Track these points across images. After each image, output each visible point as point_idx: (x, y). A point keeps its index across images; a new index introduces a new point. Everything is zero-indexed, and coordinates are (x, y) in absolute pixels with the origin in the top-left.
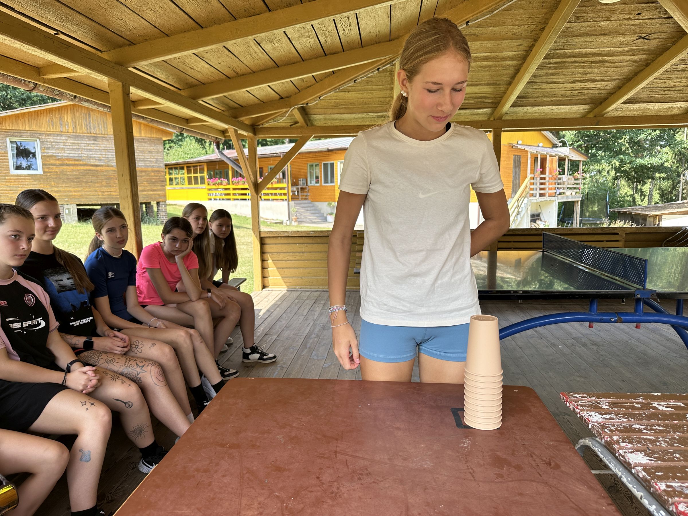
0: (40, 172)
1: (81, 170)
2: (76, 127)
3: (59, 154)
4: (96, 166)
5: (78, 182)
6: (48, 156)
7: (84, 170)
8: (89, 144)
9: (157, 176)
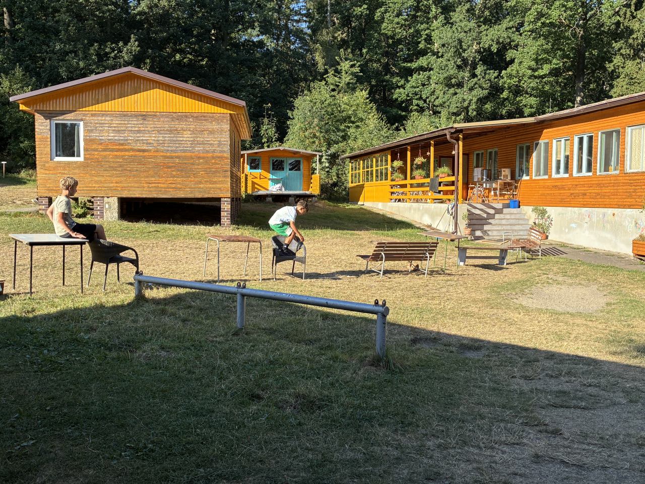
0: (81, 159)
1: (126, 156)
4: (144, 151)
5: (121, 171)
6: (91, 140)
7: (128, 156)
8: (136, 124)
9: (219, 164)
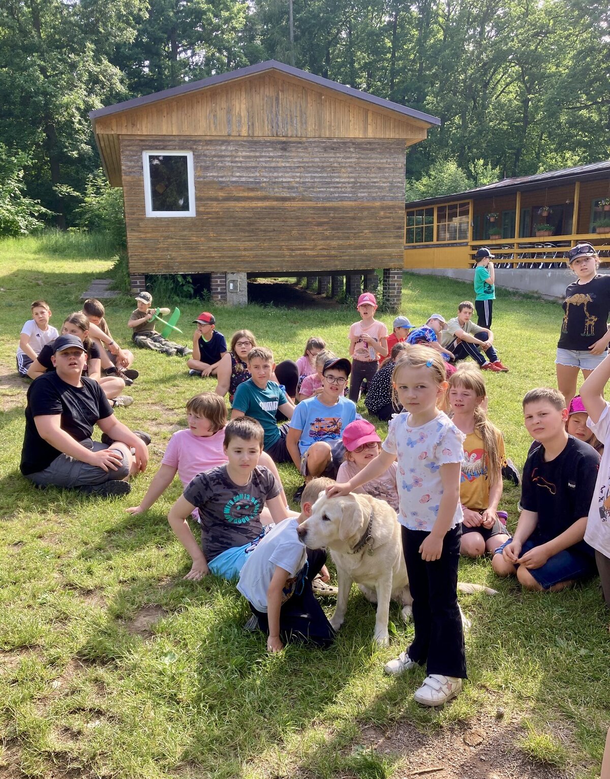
0: (191, 213)
1: (257, 208)
2: (253, 125)
3: (224, 179)
4: (284, 199)
5: (253, 231)
6: (205, 184)
7: (262, 208)
8: (273, 157)
9: (388, 218)
